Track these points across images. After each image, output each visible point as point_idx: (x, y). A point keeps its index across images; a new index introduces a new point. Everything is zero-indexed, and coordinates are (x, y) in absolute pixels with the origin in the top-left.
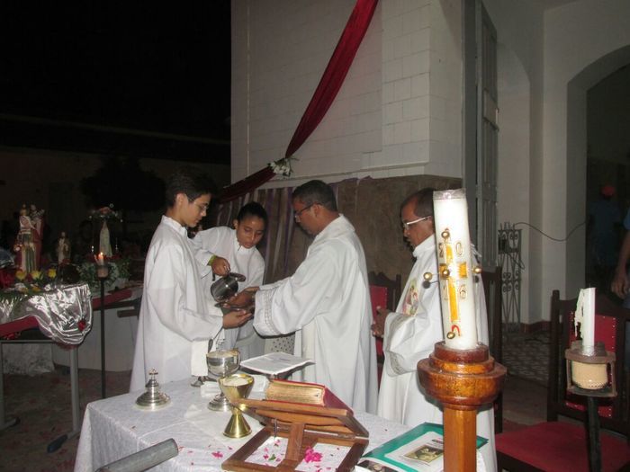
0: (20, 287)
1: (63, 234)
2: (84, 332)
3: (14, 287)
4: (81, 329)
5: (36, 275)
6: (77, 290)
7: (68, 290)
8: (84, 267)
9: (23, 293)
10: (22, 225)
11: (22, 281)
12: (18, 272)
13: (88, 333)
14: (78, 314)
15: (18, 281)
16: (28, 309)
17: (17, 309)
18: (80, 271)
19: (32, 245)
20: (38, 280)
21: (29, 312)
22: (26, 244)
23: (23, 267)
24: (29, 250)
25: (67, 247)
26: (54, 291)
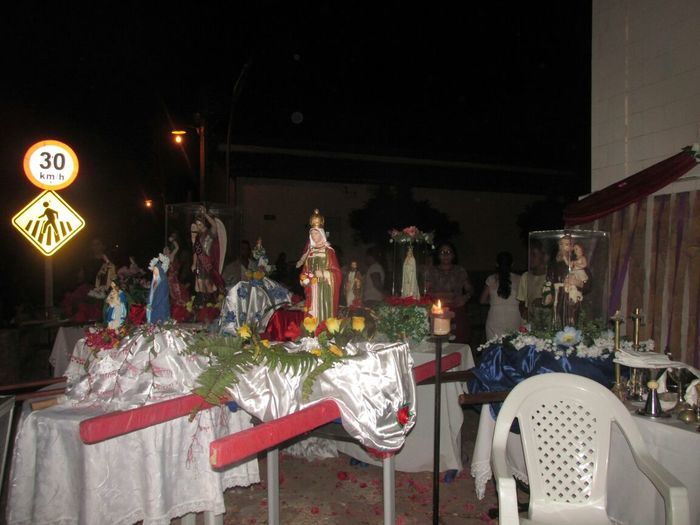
0: (310, 344)
1: (354, 265)
2: (407, 427)
3: (299, 342)
4: (402, 422)
5: (334, 326)
6: (394, 353)
7: (383, 352)
8: (382, 312)
9: (315, 357)
10: (312, 243)
11: (313, 335)
12: (307, 319)
13: (412, 429)
14: (397, 395)
15: (305, 333)
16: (325, 386)
17: (307, 387)
18: (375, 317)
19: (327, 275)
20: (336, 335)
21: (326, 393)
22: (319, 273)
23: (314, 311)
24: (322, 283)
25: (358, 284)
26: (361, 355)
